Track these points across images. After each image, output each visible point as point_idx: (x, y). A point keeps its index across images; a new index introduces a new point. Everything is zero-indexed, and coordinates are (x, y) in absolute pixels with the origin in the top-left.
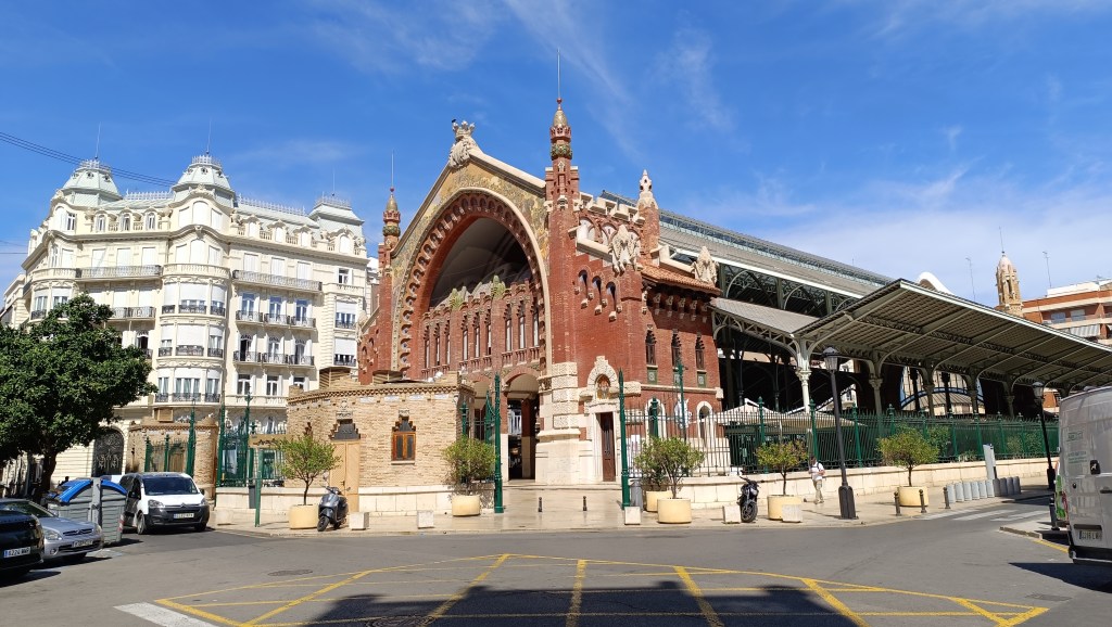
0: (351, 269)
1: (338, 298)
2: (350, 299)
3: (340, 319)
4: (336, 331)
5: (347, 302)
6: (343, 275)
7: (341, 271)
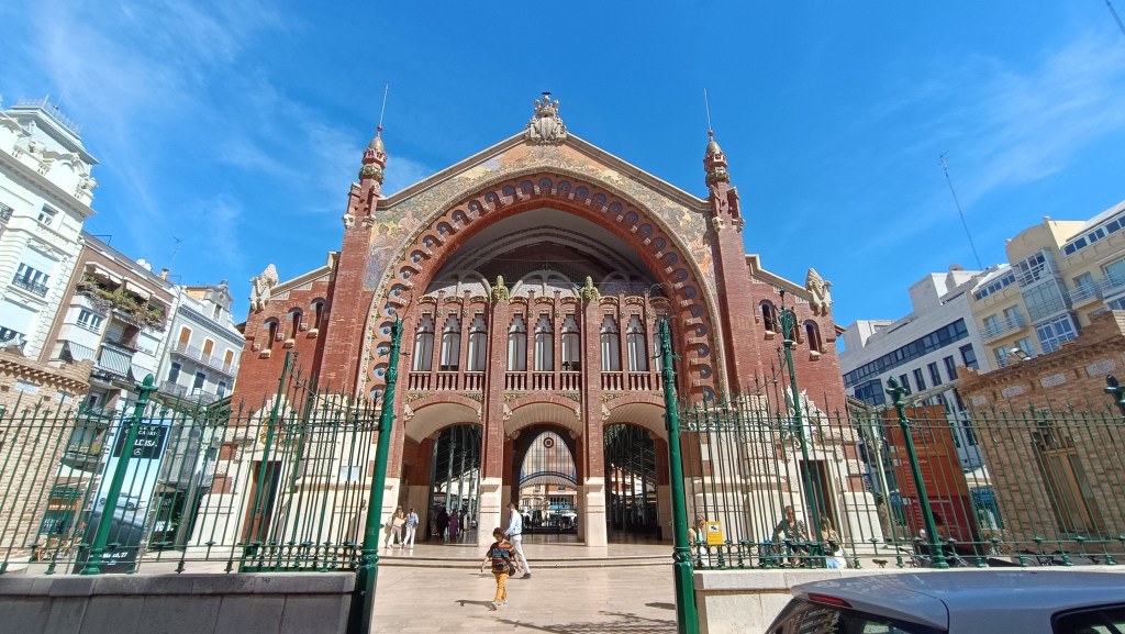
0: (61, 213)
1: (33, 243)
2: (52, 252)
3: (23, 273)
4: (10, 289)
5: (44, 254)
6: (46, 215)
7: (46, 209)
